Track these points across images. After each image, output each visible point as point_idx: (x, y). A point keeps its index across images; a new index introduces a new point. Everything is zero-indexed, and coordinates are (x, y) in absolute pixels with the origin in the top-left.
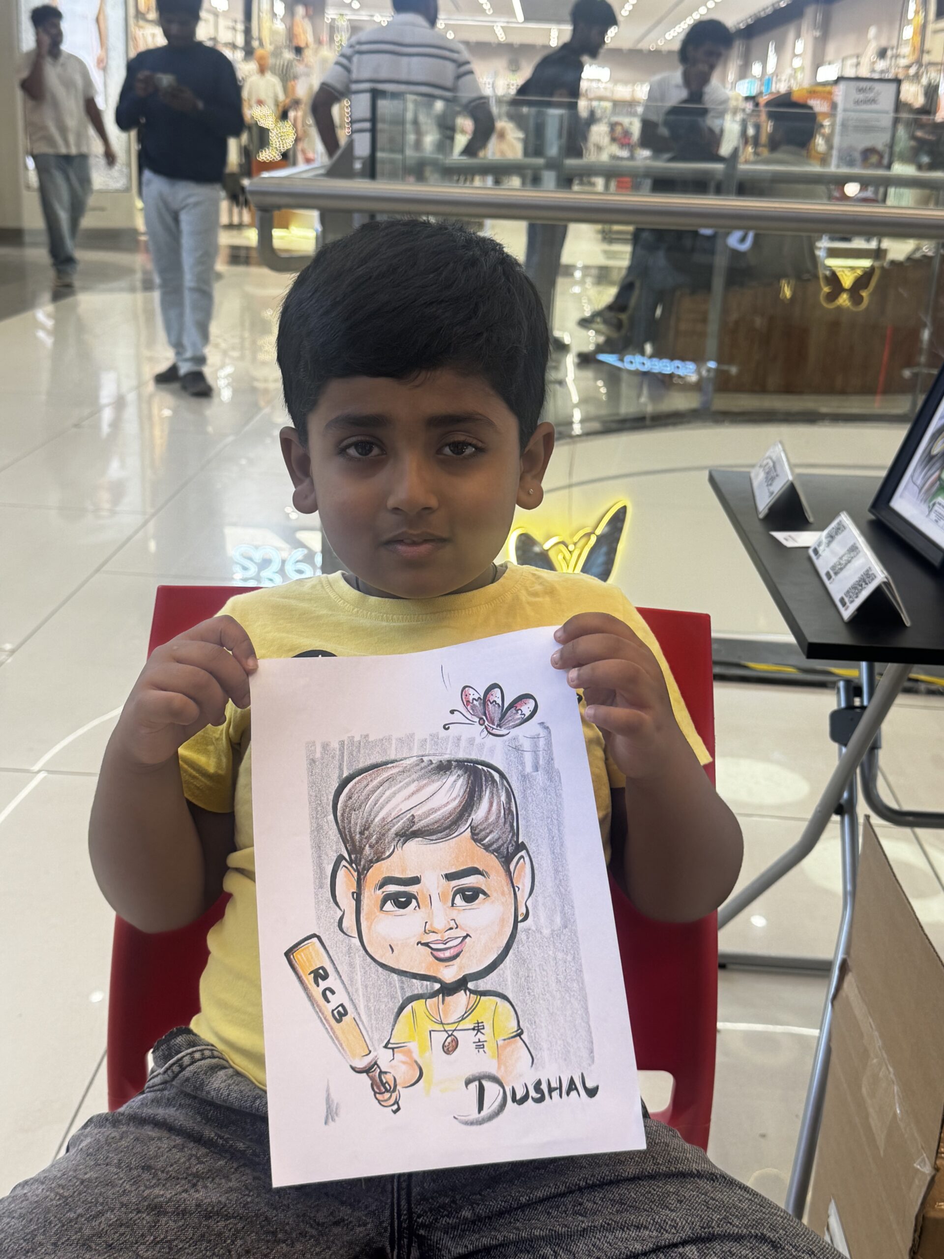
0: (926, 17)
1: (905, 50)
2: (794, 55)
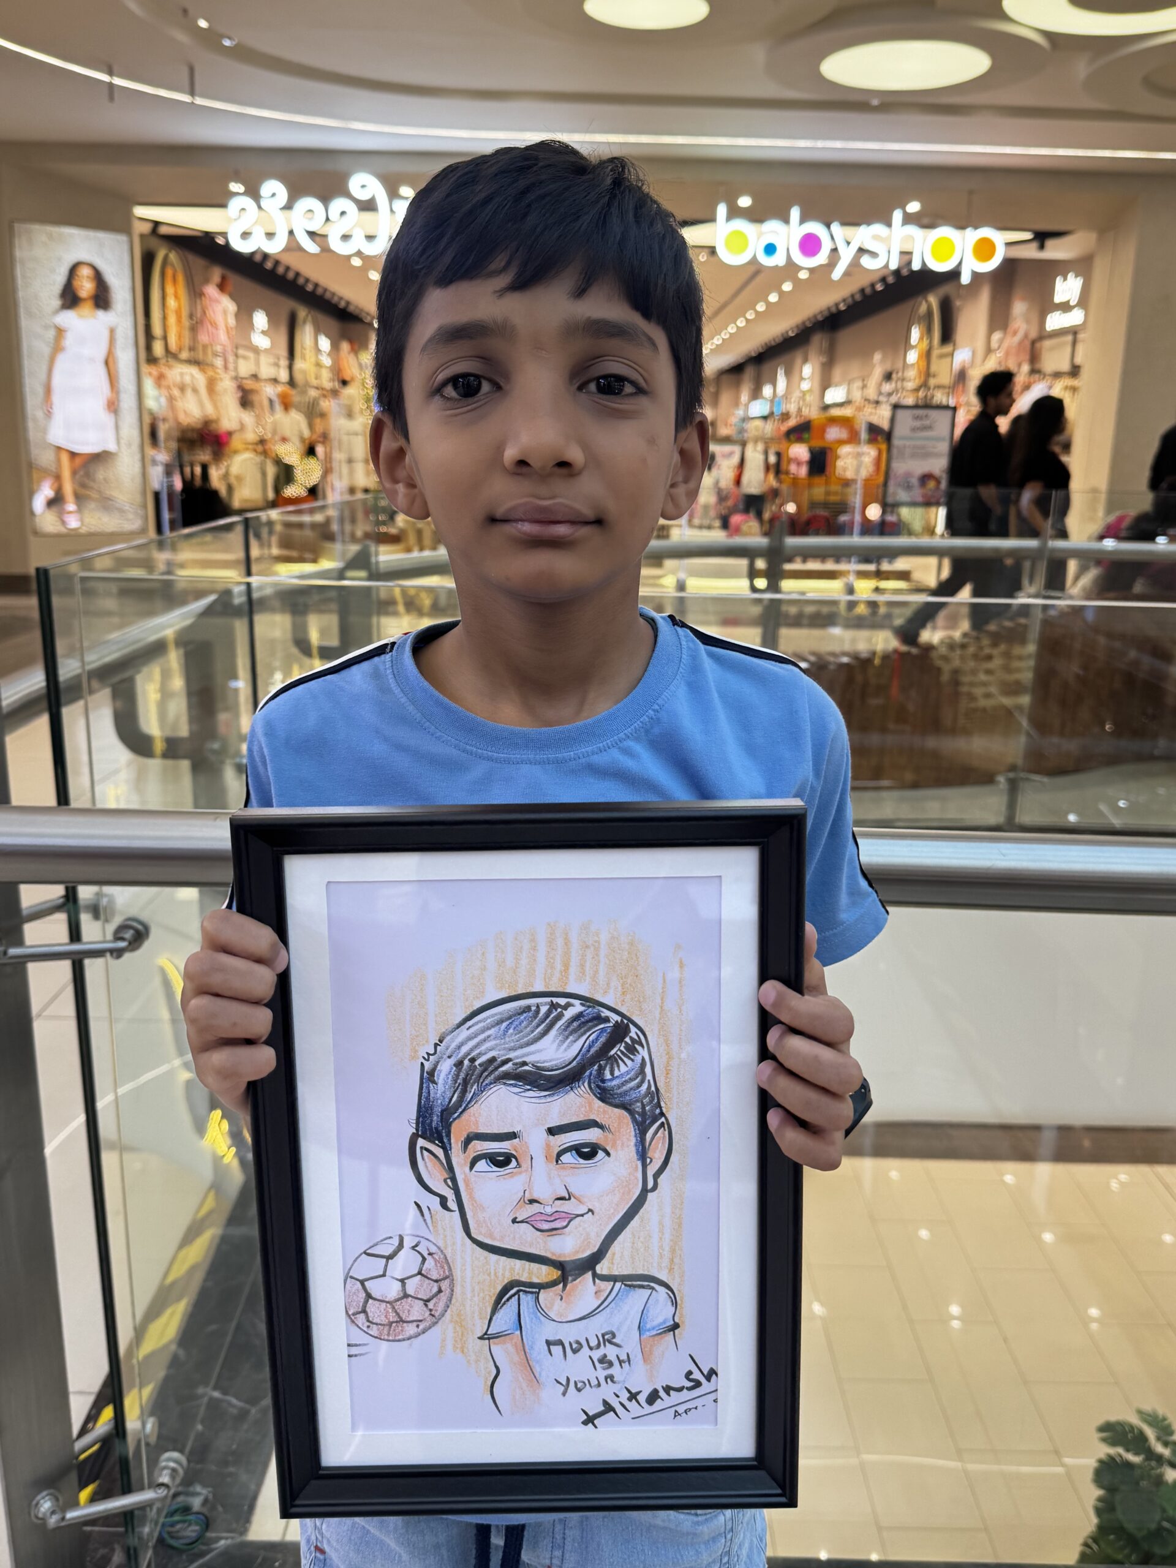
0: (931, 342)
1: (911, 373)
2: (802, 379)
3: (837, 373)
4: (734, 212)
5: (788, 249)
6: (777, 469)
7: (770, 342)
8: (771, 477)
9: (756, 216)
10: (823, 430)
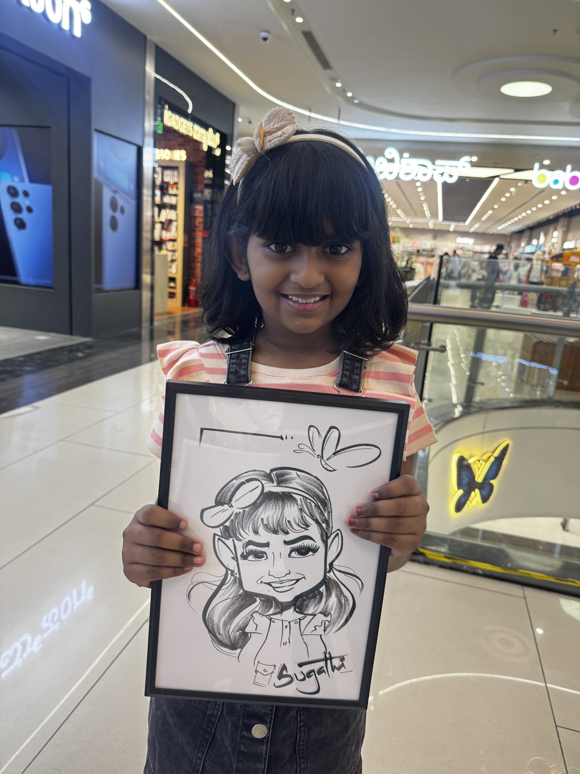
2: (552, 237)
3: (570, 236)
4: (542, 167)
5: (564, 182)
6: (547, 271)
7: (540, 221)
8: (543, 275)
9: (551, 168)
10: (569, 257)
